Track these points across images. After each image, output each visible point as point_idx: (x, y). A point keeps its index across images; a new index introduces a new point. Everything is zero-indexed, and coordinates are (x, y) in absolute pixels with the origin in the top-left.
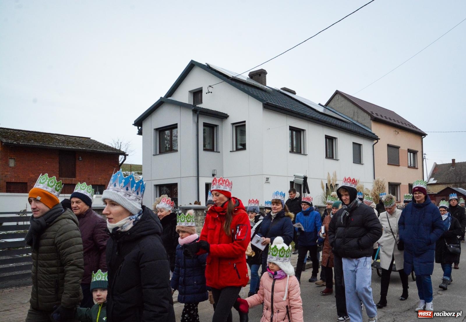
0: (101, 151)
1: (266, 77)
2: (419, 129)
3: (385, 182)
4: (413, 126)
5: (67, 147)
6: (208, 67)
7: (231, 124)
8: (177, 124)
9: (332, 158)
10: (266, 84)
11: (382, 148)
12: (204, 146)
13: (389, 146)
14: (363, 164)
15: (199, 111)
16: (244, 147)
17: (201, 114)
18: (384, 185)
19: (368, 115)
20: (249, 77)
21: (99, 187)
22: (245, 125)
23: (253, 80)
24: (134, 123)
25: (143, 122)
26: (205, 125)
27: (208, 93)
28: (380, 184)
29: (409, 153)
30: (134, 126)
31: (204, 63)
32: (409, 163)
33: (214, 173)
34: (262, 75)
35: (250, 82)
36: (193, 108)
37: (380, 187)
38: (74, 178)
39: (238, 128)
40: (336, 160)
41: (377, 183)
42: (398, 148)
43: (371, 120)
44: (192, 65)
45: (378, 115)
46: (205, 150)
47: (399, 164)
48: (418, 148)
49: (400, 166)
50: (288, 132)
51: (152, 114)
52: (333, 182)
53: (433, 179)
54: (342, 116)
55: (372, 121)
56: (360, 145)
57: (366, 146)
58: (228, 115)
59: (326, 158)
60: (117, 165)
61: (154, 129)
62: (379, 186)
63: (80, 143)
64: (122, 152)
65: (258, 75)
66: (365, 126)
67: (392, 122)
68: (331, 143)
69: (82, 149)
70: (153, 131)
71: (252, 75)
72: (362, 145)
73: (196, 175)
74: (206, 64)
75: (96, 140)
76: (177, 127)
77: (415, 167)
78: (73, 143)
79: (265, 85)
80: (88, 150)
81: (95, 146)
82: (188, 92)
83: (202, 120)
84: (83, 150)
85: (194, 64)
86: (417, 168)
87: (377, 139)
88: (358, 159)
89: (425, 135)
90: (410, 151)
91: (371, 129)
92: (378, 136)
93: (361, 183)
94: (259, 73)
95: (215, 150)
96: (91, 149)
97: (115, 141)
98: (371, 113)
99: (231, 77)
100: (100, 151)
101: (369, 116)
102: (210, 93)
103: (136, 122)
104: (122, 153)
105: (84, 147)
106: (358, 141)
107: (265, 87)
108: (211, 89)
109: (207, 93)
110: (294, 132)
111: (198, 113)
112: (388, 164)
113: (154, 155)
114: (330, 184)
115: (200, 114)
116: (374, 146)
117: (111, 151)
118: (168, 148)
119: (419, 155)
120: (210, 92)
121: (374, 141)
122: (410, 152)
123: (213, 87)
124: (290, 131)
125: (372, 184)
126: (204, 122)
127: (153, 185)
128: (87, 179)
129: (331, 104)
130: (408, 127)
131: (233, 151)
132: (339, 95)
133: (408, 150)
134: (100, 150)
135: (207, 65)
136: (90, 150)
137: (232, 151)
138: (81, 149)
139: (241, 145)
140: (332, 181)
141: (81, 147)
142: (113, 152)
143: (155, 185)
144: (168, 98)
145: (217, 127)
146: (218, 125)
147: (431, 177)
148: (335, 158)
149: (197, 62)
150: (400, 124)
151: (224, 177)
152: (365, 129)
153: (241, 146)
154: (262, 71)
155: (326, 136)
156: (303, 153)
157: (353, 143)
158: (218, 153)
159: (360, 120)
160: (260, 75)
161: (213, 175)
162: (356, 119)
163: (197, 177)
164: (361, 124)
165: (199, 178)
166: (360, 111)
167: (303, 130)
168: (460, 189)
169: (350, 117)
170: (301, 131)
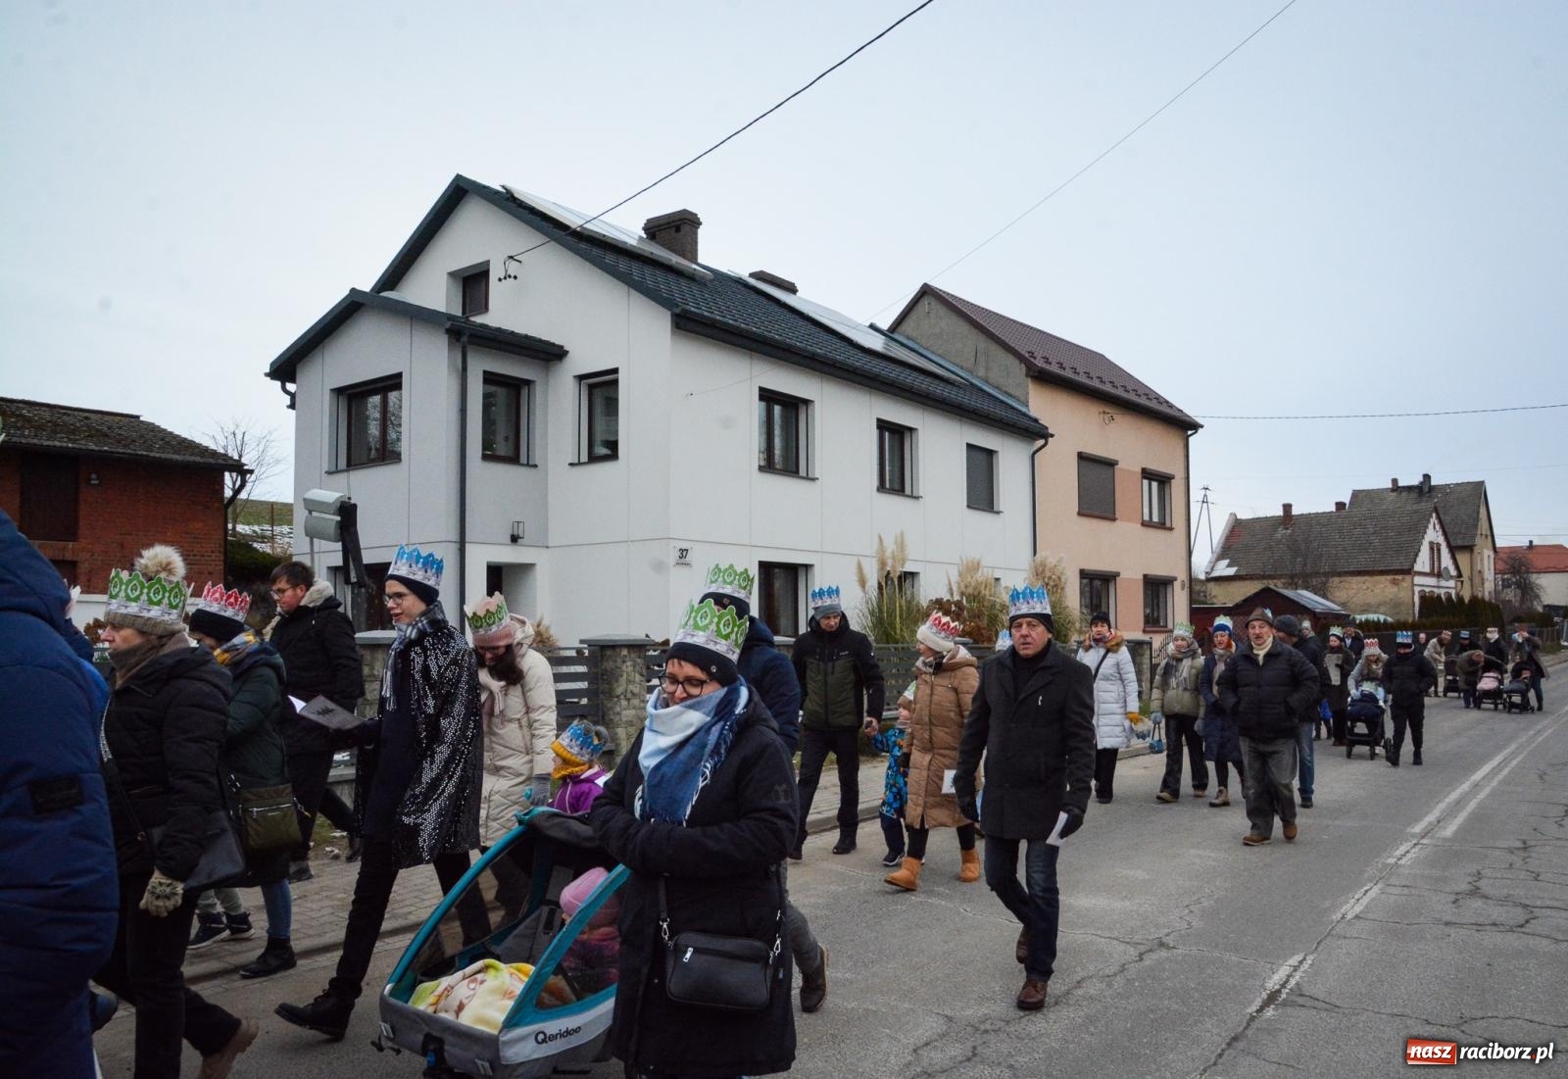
0: (163, 456)
1: (696, 234)
2: (1179, 410)
3: (1064, 568)
4: (1162, 400)
5: (46, 443)
6: (508, 199)
7: (575, 377)
8: (399, 375)
9: (899, 490)
11: (1059, 465)
12: (487, 445)
13: (1082, 457)
14: (998, 513)
15: (468, 334)
16: (612, 451)
17: (475, 344)
18: (1059, 578)
19: (1018, 362)
20: (645, 236)
22: (615, 382)
23: (658, 243)
24: (268, 370)
25: (297, 366)
26: (489, 378)
27: (505, 278)
28: (1048, 574)
29: (1146, 482)
30: (269, 378)
31: (495, 185)
32: (1146, 510)
33: (516, 533)
34: (685, 229)
35: (644, 250)
36: (448, 325)
37: (1047, 584)
38: (71, 545)
39: (597, 392)
40: (912, 497)
41: (1039, 571)
42: (1111, 464)
43: (1027, 376)
44: (460, 192)
45: (1050, 364)
46: (485, 457)
47: (1114, 514)
48: (1172, 467)
49: (1117, 522)
50: (757, 408)
51: (327, 343)
52: (893, 566)
53: (1227, 562)
54: (936, 363)
55: (1029, 379)
56: (990, 453)
57: (1011, 459)
58: (565, 348)
59: (878, 490)
60: (216, 505)
61: (332, 390)
62: (1046, 580)
63: (96, 430)
64: (231, 462)
65: (674, 229)
66: (1010, 395)
67: (1095, 382)
68: (896, 444)
69: (97, 448)
70: (327, 396)
71: (656, 229)
72: (996, 452)
73: (454, 536)
74: (503, 187)
75: (157, 424)
76: (398, 386)
77: (1164, 524)
78: (74, 431)
79: (694, 258)
80: (118, 453)
81: (145, 442)
82: (445, 276)
83: (479, 365)
84: (100, 451)
85: (461, 184)
86: (1171, 529)
87: (1044, 434)
88: (982, 494)
89: (1195, 427)
90: (1148, 474)
91: (1027, 406)
92: (1047, 428)
93: (985, 570)
94: (674, 222)
95: (523, 459)
96: (129, 451)
97: (226, 429)
98: (1027, 355)
99: (577, 228)
100: (160, 458)
101: (1023, 365)
102: (512, 279)
103: (275, 367)
104: (233, 466)
105: (106, 444)
106: (985, 439)
107: (695, 266)
108: (512, 268)
109: (501, 280)
110: (777, 409)
111: (465, 339)
112: (1080, 514)
113: (329, 473)
114: (885, 574)
115: (470, 343)
116: (1036, 456)
117: (198, 459)
118: (373, 452)
119: (1177, 486)
120: (510, 276)
121: (1037, 442)
122: (1150, 480)
123: (521, 262)
124: (763, 404)
125: (1024, 575)
126: (488, 369)
127: (325, 569)
128: (115, 545)
129: (908, 326)
130: (1143, 401)
131: (579, 464)
132: (930, 297)
133: (1144, 471)
134: (157, 455)
135: (504, 191)
136: (122, 453)
137: (577, 462)
138: (93, 450)
139: (605, 444)
140: (890, 562)
141: (96, 445)
142: (202, 460)
143: (329, 568)
144: (382, 294)
145: (531, 387)
146: (534, 382)
147: (1220, 557)
148: (908, 491)
149: (474, 183)
150: (1120, 392)
151: (549, 545)
152: (1008, 404)
153: (602, 447)
154: (683, 217)
155: (879, 420)
156: (805, 475)
157: (969, 446)
158: (533, 470)
159: (994, 376)
160: (678, 229)
161: (514, 539)
162: (981, 373)
163: (458, 545)
164: (998, 388)
165: (468, 547)
166: (994, 348)
167: (807, 402)
168: (1305, 593)
169: (965, 366)
170: (800, 405)
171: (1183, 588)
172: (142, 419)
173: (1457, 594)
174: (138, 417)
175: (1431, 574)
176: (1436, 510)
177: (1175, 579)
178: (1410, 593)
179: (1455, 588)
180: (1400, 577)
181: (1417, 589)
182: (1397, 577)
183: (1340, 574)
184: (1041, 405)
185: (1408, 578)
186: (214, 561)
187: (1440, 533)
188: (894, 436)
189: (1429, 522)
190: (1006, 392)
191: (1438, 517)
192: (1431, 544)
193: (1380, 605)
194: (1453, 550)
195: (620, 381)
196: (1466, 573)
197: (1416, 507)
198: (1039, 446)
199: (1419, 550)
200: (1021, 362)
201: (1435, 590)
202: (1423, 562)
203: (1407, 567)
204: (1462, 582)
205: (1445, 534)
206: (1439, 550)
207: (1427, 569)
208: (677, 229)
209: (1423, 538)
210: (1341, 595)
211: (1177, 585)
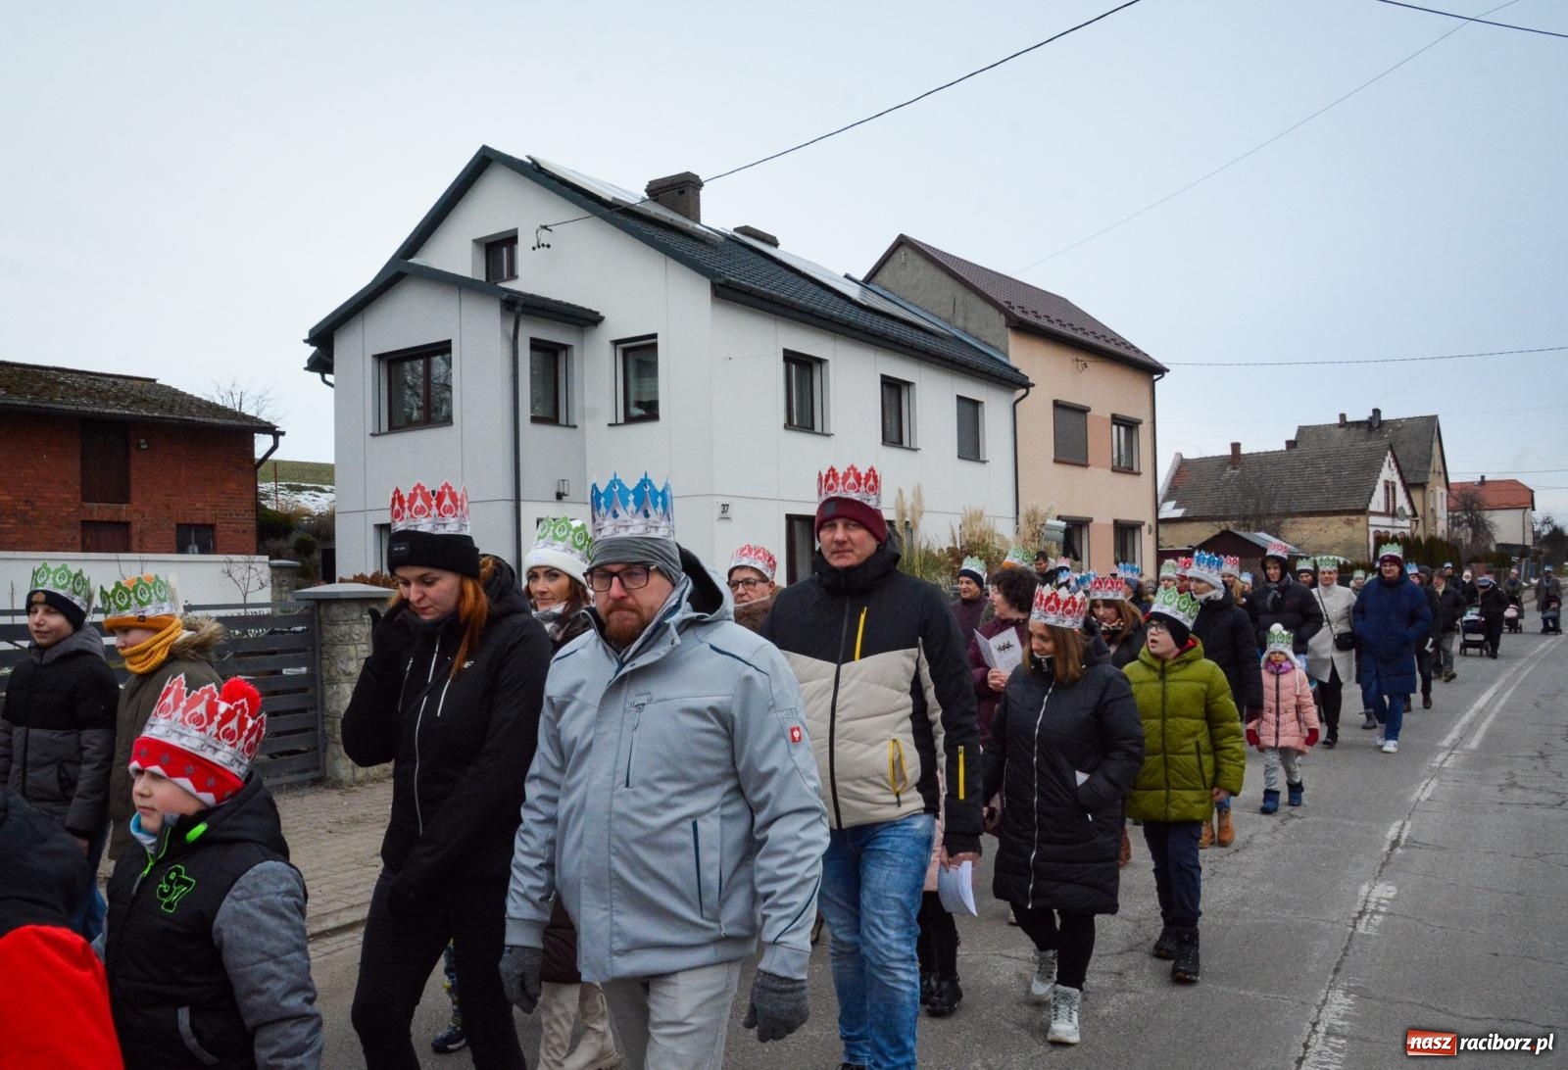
0: (207, 420)
1: (698, 195)
2: (1146, 355)
4: (1127, 345)
5: (107, 411)
6: (533, 169)
7: (611, 342)
8: (449, 342)
9: (898, 443)
10: (699, 219)
11: (1037, 413)
12: (534, 408)
13: (1057, 405)
14: (984, 462)
15: (522, 302)
16: (650, 411)
17: (527, 313)
19: (997, 312)
20: (647, 197)
21: (196, 531)
22: (655, 346)
24: (307, 337)
25: (336, 332)
26: (536, 345)
27: (539, 247)
29: (1115, 427)
30: (305, 343)
32: (1115, 456)
33: (561, 491)
34: (690, 191)
35: (650, 212)
36: (505, 296)
38: (124, 506)
39: (630, 354)
40: (910, 449)
42: (1083, 411)
43: (1007, 326)
44: (485, 162)
45: (1027, 313)
46: (535, 420)
47: (1087, 460)
48: (1141, 414)
49: (1090, 468)
50: (782, 369)
51: (365, 309)
53: (1174, 503)
54: (917, 314)
55: (1009, 329)
56: (976, 404)
57: (995, 406)
58: (601, 314)
59: (882, 443)
60: (249, 466)
61: (374, 356)
63: (133, 395)
64: (264, 425)
65: (677, 190)
66: (990, 345)
67: (1068, 331)
68: (896, 398)
69: (150, 415)
70: (369, 363)
71: (659, 190)
72: (982, 402)
73: (510, 494)
74: (529, 157)
75: (174, 387)
76: (448, 352)
77: (1132, 469)
78: (117, 398)
79: (697, 220)
80: (168, 418)
81: (181, 407)
82: (470, 243)
83: (528, 331)
84: (153, 417)
85: (491, 157)
86: (1138, 474)
87: (1025, 384)
88: (970, 447)
89: (1161, 371)
90: (1117, 420)
91: (1007, 356)
92: (1027, 378)
94: (679, 184)
95: (562, 419)
96: (176, 416)
98: (1006, 305)
99: (610, 199)
101: (1003, 316)
102: (546, 248)
103: (314, 334)
104: (266, 428)
105: (155, 410)
106: (973, 390)
107: (698, 226)
108: (545, 237)
109: (534, 248)
110: (794, 368)
111: (519, 309)
112: (1056, 461)
113: (373, 435)
115: (524, 313)
116: (1018, 406)
117: (235, 422)
118: (415, 416)
119: (1144, 430)
120: (543, 245)
121: (1018, 391)
122: (1119, 425)
123: (550, 230)
124: (785, 364)
126: (533, 336)
127: (372, 527)
128: (163, 506)
129: (884, 277)
130: (1111, 347)
131: (617, 424)
132: (906, 247)
133: (1114, 416)
134: (201, 419)
135: (530, 161)
136: (173, 419)
137: (614, 422)
138: (148, 417)
139: (639, 404)
141: (146, 410)
142: (240, 423)
143: (376, 526)
145: (569, 352)
146: (571, 346)
147: (1167, 499)
148: (906, 443)
149: (500, 154)
150: (1091, 339)
152: (989, 355)
153: (639, 408)
154: (687, 179)
155: (883, 376)
156: (820, 431)
157: (960, 398)
158: (573, 430)
159: (972, 327)
160: (682, 193)
161: (560, 496)
162: (960, 322)
163: (513, 504)
164: (977, 338)
165: (523, 505)
166: (972, 298)
167: (821, 361)
168: (1262, 535)
169: (943, 316)
170: (815, 364)
171: (1150, 532)
172: (158, 382)
173: (1413, 534)
174: (154, 380)
175: (1386, 514)
176: (1391, 448)
177: (1143, 523)
178: (1365, 533)
179: (1410, 528)
180: (1354, 518)
181: (1372, 530)
182: (1351, 517)
183: (1293, 515)
184: (1021, 355)
185: (1362, 518)
186: (247, 519)
187: (1395, 471)
188: (894, 389)
189: (1384, 460)
190: (985, 343)
191: (1394, 456)
192: (1386, 482)
193: (1333, 546)
194: (1408, 488)
195: (659, 346)
196: (1419, 511)
197: (1370, 444)
198: (1019, 396)
199: (1374, 490)
200: (1000, 312)
201: (1390, 530)
202: (1378, 502)
203: (1360, 507)
204: (1417, 521)
205: (1400, 472)
206: (1394, 489)
207: (1382, 509)
208: (680, 190)
209: (1378, 477)
210: (1295, 536)
211: (1145, 529)
